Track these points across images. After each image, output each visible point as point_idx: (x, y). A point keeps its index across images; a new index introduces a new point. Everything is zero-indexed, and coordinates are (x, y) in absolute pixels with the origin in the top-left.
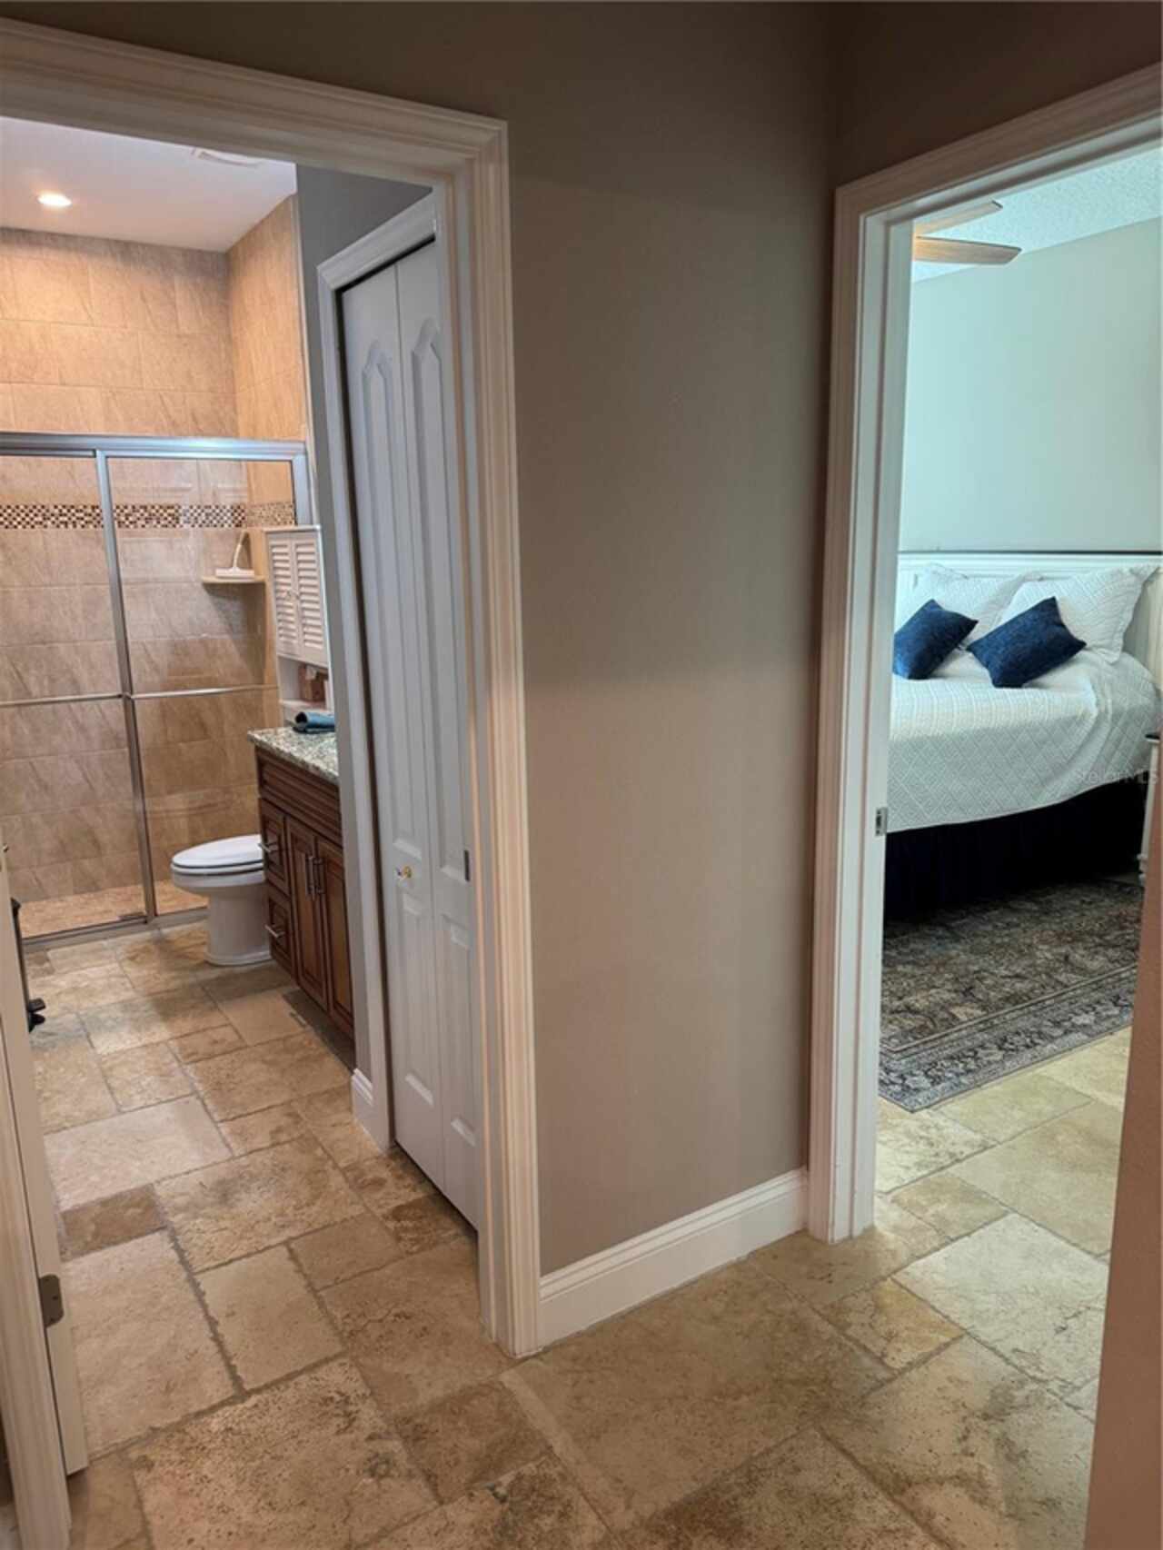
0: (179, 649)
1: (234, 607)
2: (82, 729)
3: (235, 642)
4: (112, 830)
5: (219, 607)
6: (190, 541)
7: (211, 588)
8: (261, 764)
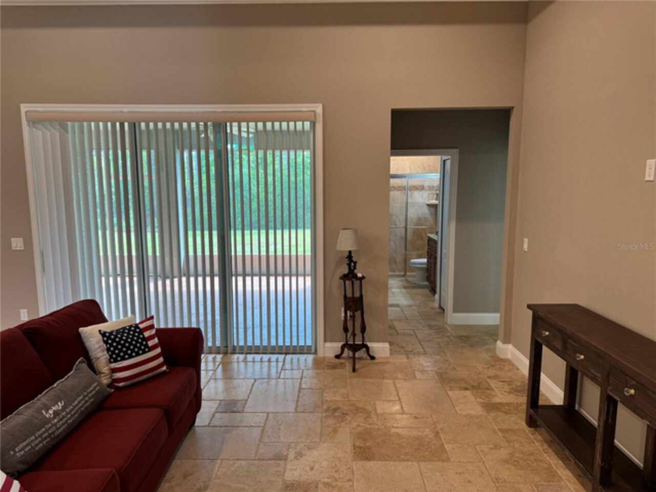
0: (419, 219)
1: (433, 210)
2: (396, 235)
3: (432, 218)
4: (400, 259)
5: (429, 210)
6: (425, 194)
7: (429, 205)
8: (429, 241)
